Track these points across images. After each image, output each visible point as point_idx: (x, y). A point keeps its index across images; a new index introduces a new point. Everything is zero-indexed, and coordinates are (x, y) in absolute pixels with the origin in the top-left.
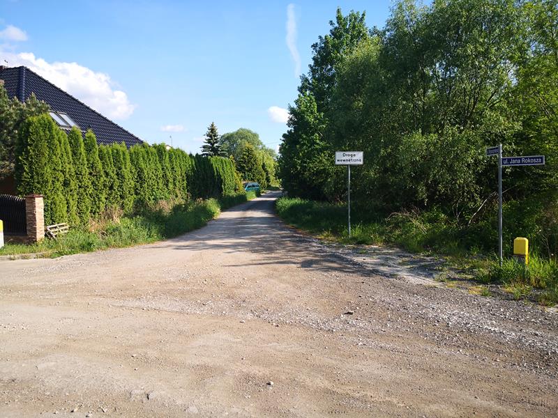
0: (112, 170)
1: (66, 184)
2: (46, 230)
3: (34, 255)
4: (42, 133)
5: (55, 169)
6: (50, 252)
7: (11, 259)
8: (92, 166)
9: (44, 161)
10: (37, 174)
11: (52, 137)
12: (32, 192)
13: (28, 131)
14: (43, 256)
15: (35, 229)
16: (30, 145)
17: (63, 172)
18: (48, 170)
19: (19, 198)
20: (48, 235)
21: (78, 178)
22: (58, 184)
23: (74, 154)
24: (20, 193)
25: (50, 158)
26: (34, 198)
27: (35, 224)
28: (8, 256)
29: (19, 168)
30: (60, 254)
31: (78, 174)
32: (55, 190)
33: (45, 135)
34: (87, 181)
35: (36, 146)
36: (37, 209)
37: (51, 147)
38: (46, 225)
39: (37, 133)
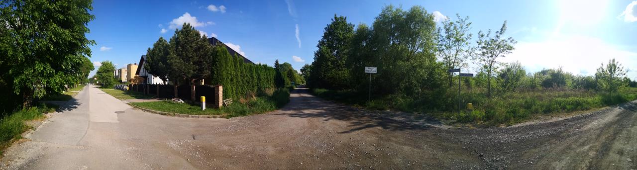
0: (249, 74)
1: (232, 80)
2: (223, 102)
3: (219, 116)
4: (222, 56)
5: (227, 73)
6: (226, 115)
7: (208, 117)
8: (242, 72)
9: (223, 69)
10: (220, 75)
11: (227, 58)
12: (218, 84)
13: (216, 55)
14: (223, 117)
15: (219, 101)
16: (218, 61)
17: (231, 74)
18: (224, 73)
19: (212, 86)
20: (224, 104)
21: (236, 78)
22: (229, 80)
23: (235, 66)
24: (212, 84)
25: (226, 68)
26: (219, 87)
27: (219, 99)
28: (207, 116)
29: (213, 72)
30: (231, 116)
31: (237, 75)
32: (227, 83)
33: (224, 57)
34: (240, 79)
35: (220, 62)
36: (220, 92)
37: (226, 63)
38: (223, 100)
39: (221, 56)
